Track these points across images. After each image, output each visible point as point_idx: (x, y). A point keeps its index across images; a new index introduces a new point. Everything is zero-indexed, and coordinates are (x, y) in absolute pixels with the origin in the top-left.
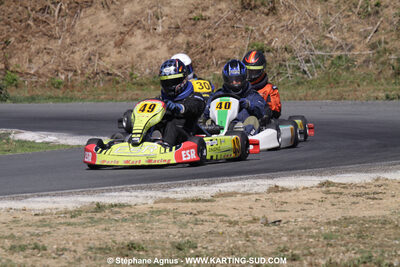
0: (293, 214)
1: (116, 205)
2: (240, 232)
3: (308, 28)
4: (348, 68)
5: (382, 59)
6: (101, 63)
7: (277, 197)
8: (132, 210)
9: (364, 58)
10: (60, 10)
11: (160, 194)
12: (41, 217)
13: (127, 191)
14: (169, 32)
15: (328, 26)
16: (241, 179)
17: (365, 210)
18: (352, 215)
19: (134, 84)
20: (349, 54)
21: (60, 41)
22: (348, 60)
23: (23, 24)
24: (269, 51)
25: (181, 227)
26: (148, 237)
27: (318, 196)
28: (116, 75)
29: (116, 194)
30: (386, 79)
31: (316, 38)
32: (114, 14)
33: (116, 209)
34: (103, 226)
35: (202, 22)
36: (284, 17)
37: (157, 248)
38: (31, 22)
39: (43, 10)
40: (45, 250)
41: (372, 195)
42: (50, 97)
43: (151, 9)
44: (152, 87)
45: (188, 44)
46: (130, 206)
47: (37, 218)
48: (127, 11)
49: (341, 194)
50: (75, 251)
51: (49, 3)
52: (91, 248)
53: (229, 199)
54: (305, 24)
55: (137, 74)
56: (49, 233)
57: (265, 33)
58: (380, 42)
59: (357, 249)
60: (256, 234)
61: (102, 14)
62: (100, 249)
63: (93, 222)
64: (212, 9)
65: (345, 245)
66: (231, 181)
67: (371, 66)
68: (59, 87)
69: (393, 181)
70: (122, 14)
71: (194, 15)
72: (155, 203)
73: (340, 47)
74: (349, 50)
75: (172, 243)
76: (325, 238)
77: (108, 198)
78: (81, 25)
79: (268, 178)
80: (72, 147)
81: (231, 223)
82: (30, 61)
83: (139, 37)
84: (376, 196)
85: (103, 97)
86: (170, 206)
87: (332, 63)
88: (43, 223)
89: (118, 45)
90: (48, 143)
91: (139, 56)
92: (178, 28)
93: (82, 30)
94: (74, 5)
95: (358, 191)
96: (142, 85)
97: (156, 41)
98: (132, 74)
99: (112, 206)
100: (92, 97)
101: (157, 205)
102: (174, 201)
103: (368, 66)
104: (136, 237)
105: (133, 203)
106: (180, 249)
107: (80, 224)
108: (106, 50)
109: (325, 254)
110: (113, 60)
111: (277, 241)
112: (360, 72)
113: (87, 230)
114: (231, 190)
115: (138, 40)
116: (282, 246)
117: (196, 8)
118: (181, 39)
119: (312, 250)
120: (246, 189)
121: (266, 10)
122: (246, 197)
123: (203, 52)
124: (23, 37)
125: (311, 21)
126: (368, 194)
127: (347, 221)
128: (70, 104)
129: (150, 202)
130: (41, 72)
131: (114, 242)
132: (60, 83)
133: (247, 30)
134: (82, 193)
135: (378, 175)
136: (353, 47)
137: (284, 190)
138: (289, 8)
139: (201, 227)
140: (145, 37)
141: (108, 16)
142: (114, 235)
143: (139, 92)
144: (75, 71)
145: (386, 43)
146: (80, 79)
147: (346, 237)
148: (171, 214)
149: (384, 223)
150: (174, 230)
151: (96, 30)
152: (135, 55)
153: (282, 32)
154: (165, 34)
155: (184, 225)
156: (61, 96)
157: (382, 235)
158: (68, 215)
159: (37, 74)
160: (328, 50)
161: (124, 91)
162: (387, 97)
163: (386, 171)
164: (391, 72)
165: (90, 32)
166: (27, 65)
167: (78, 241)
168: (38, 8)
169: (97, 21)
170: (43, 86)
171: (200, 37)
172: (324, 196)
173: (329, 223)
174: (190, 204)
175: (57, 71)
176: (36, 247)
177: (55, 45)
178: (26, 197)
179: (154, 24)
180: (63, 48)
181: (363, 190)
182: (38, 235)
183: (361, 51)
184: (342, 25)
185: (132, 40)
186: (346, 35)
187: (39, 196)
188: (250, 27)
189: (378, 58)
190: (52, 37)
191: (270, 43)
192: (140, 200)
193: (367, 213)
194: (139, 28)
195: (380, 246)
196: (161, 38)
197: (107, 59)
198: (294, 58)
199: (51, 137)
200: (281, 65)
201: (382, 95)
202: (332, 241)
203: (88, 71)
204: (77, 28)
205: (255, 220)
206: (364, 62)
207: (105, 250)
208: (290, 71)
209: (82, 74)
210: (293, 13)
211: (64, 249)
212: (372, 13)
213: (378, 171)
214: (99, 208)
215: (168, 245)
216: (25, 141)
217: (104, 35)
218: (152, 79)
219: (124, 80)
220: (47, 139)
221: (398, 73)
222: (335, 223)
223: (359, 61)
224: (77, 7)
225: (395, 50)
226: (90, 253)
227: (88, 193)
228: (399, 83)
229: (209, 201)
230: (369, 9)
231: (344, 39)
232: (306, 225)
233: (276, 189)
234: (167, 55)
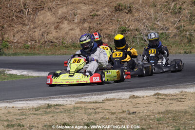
0: (142, 109)
1: (57, 105)
2: (117, 118)
3: (147, 20)
4: (166, 38)
5: (182, 34)
6: (48, 37)
7: (134, 100)
8: (65, 107)
9: (173, 34)
10: (28, 11)
11: (78, 100)
12: (21, 111)
13: (62, 98)
14: (80, 22)
15: (157, 19)
16: (116, 92)
17: (176, 107)
18: (170, 109)
19: (63, 47)
20: (167, 32)
21: (28, 26)
22: (166, 35)
23: (11, 19)
24: (128, 31)
25: (88, 115)
26: (72, 120)
27: (154, 100)
28: (55, 43)
29: (57, 99)
30: (184, 44)
31: (151, 24)
32: (54, 13)
33: (57, 107)
34: (51, 115)
35: (96, 17)
36: (135, 15)
38: (14, 18)
39: (20, 12)
40: (23, 126)
42: (24, 53)
43: (72, 11)
44: (73, 48)
45: (89, 27)
46: (64, 105)
47: (19, 111)
48: (60, 12)
49: (165, 99)
50: (38, 127)
51: (23, 8)
52: (45, 126)
53: (111, 102)
54: (145, 18)
55: (65, 42)
56: (25, 118)
57: (126, 22)
58: (181, 26)
59: (173, 125)
60: (124, 119)
61: (49, 14)
62: (50, 126)
63: (46, 113)
64: (101, 11)
65: (167, 124)
66: (112, 93)
68: (28, 49)
69: (190, 93)
70: (58, 13)
71: (91, 14)
73: (162, 29)
74: (167, 30)
75: (84, 123)
76: (157, 120)
77: (53, 102)
78: (38, 19)
79: (129, 91)
80: (35, 77)
81: (112, 113)
82: (14, 36)
83: (66, 24)
84: (181, 100)
85: (49, 53)
86: (83, 105)
88: (22, 114)
89: (56, 28)
90: (23, 75)
91: (66, 33)
92: (84, 20)
93: (39, 21)
94: (35, 9)
95: (172, 97)
96: (67, 47)
97: (74, 26)
98: (63, 42)
99: (55, 105)
100: (44, 53)
101: (76, 105)
102: (85, 103)
103: (176, 38)
104: (67, 120)
105: (65, 104)
106: (88, 126)
107: (40, 114)
108: (50, 31)
109: (157, 128)
110: (54, 35)
111: (135, 122)
112: (172, 40)
113: (43, 117)
114: (112, 97)
115: (65, 26)
116: (137, 124)
117: (93, 10)
118: (86, 25)
119: (151, 126)
120: (119, 97)
121: (127, 11)
122: (119, 101)
123: (97, 31)
124: (10, 24)
125: (148, 16)
126: (177, 99)
127: (168, 112)
128: (33, 56)
129: (73, 103)
130: (19, 41)
131: (56, 122)
132: (28, 47)
133: (118, 21)
134: (40, 99)
135: (182, 90)
136: (168, 29)
137: (137, 97)
138: (138, 10)
139: (98, 115)
140: (69, 24)
141: (51, 15)
142: (56, 119)
144: (36, 41)
145: (184, 27)
146: (38, 44)
147: (168, 120)
148: (83, 110)
149: (186, 113)
150: (85, 117)
151: (46, 21)
152: (64, 33)
153: (134, 21)
154: (78, 23)
155: (90, 114)
156: (29, 52)
157: (185, 118)
158: (34, 110)
159: (17, 42)
160: (157, 30)
161: (59, 50)
162: (185, 52)
163: (185, 88)
164: (187, 40)
165: (43, 22)
166: (12, 38)
167: (39, 122)
168: (18, 11)
169: (46, 17)
170: (20, 48)
171: (95, 24)
172: (156, 100)
173: (159, 113)
174: (93, 104)
175: (27, 41)
176: (19, 125)
177: (26, 28)
178: (14, 101)
179: (73, 18)
180: (30, 30)
181: (175, 97)
182: (20, 119)
183: (172, 30)
184: (163, 18)
185: (63, 26)
186: (165, 23)
187: (20, 101)
188: (119, 20)
189: (180, 34)
190: (24, 24)
191: (129, 27)
192: (68, 103)
193: (177, 108)
194: (66, 20)
195: (184, 124)
196: (76, 25)
197: (51, 35)
198: (140, 34)
199: (25, 73)
200: (134, 37)
201: (182, 51)
202: (161, 122)
203: (42, 41)
204: (36, 20)
205: (124, 112)
206: (174, 35)
208: (138, 40)
209: (39, 42)
210: (140, 13)
211: (33, 126)
212: (177, 12)
213: (182, 88)
214: (49, 106)
216: (12, 74)
217: (49, 23)
218: (72, 44)
219: (59, 45)
221: (190, 41)
222: (162, 113)
223: (172, 35)
224: (36, 10)
225: (188, 30)
226: (45, 128)
227: (44, 99)
228: (191, 46)
229: (101, 103)
230: (176, 10)
231: (164, 25)
232: (148, 114)
233: (133, 97)
234: (79, 33)
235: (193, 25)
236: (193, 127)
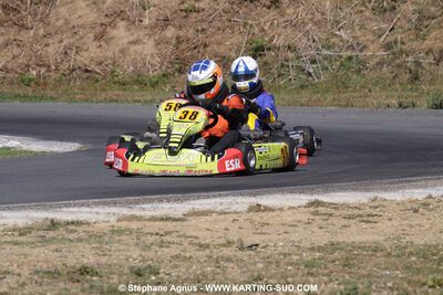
0: (274, 237)
1: (73, 223)
2: (210, 257)
3: (315, 24)
4: (359, 71)
5: (398, 61)
6: (78, 58)
7: (257, 217)
8: (90, 229)
9: (378, 60)
11: (126, 211)
13: (88, 206)
14: (157, 25)
15: (338, 22)
16: (219, 196)
17: (357, 235)
18: (341, 240)
19: (114, 83)
20: (361, 55)
21: (32, 32)
22: (359, 62)
24: (269, 49)
25: (144, 250)
26: (104, 260)
27: (305, 217)
28: (96, 73)
29: (75, 209)
30: (401, 84)
31: (324, 36)
32: (95, 2)
33: (72, 227)
34: (54, 247)
35: (195, 14)
36: (288, 11)
37: (114, 273)
41: (366, 217)
44: (135, 87)
45: (178, 38)
46: (89, 224)
49: (331, 215)
50: (19, 275)
52: (37, 272)
53: (204, 218)
54: (311, 20)
55: (118, 71)
57: (266, 28)
58: (396, 42)
59: (341, 279)
60: (228, 260)
62: (48, 272)
63: (44, 241)
65: (328, 275)
66: (208, 197)
67: (385, 69)
68: (30, 85)
69: (393, 202)
70: (104, 3)
71: (183, 7)
72: (118, 220)
73: (351, 47)
74: (361, 51)
75: (131, 268)
76: (306, 266)
77: (65, 214)
78: (57, 14)
79: (250, 195)
80: (36, 153)
81: (201, 246)
83: (123, 29)
84: (370, 219)
86: (134, 225)
87: (342, 65)
89: (99, 37)
90: (9, 148)
91: (122, 51)
92: (166, 20)
93: (57, 20)
95: (350, 212)
97: (141, 34)
98: (113, 72)
99: (68, 223)
101: (120, 224)
102: (139, 218)
103: (381, 69)
104: (90, 259)
105: (92, 221)
106: (139, 275)
107: (28, 244)
108: (84, 44)
110: (92, 55)
111: (252, 268)
112: (372, 75)
113: (36, 250)
114: (207, 208)
115: (121, 33)
116: (256, 274)
118: (170, 33)
119: (290, 280)
120: (224, 207)
121: (268, 3)
122: (223, 216)
123: (195, 48)
125: (319, 16)
126: (361, 216)
127: (334, 246)
128: (38, 104)
129: (113, 220)
130: (9, 66)
131: (64, 265)
132: (30, 80)
133: (245, 25)
134: (36, 208)
135: (377, 194)
136: (365, 47)
137: (267, 209)
139: (166, 250)
140: (129, 30)
141: (88, 5)
142: (66, 257)
143: (120, 93)
144: (49, 67)
145: (403, 43)
146: (54, 75)
147: (330, 266)
148: (134, 235)
149: (376, 250)
150: (135, 253)
151: (74, 21)
152: (117, 49)
153: (285, 27)
154: (152, 27)
155: (147, 247)
156: (30, 94)
157: (371, 264)
158: (16, 233)
159: (5, 69)
160: (337, 49)
161: (103, 90)
162: (401, 105)
163: (386, 190)
164: (408, 76)
165: (67, 22)
167: (23, 263)
169: (76, 10)
170: (12, 83)
171: (191, 31)
172: (312, 217)
173: (312, 249)
174: (158, 223)
175: (28, 66)
177: (26, 36)
179: (141, 15)
180: (36, 39)
181: (356, 212)
183: (375, 52)
184: (353, 22)
185: (113, 33)
186: (358, 33)
188: (250, 22)
189: (393, 60)
190: (23, 27)
191: (271, 40)
192: (101, 218)
193: (358, 239)
194: (123, 19)
195: (369, 276)
196: (147, 31)
197: (86, 54)
198: (298, 58)
199: (13, 142)
200: (283, 66)
201: (395, 102)
202: (314, 270)
203: (63, 67)
204: (52, 18)
205: (229, 243)
206: (378, 64)
207: (53, 274)
208: (293, 73)
209: (57, 70)
210: (299, 7)
211: (7, 272)
212: (388, 9)
213: (377, 190)
214: (54, 225)
215: (126, 271)
217: (82, 26)
218: (135, 77)
219: (104, 78)
220: (8, 145)
221: (415, 78)
222: (319, 249)
223: (372, 63)
225: (412, 52)
226: (36, 277)
227: (45, 208)
228: (417, 90)
229: (179, 220)
230: (385, 4)
231: (354, 37)
232: (286, 250)
233: (258, 208)
234: (154, 51)
235: (424, 40)
236: (390, 284)
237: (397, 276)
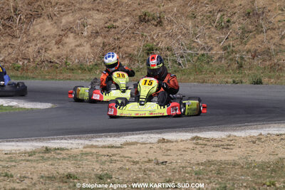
0: (175, 157)
1: (58, 149)
2: (140, 169)
3: (183, 35)
4: (208, 62)
5: (230, 57)
6: (46, 55)
7: (164, 146)
8: (69, 152)
9: (219, 56)
10: (20, 19)
11: (87, 142)
12: (9, 156)
13: (65, 139)
14: (91, 36)
15: (196, 34)
16: (140, 134)
17: (221, 156)
18: (213, 159)
19: (67, 69)
20: (209, 53)
21: (19, 40)
22: (208, 57)
24: (156, 50)
25: (101, 164)
26: (80, 170)
27: (191, 146)
28: (56, 63)
29: (58, 141)
30: (233, 70)
31: (188, 42)
32: (55, 23)
33: (59, 151)
34: (50, 162)
35: (113, 29)
36: (167, 28)
37: (86, 178)
38: (1, 26)
39: (10, 18)
40: (12, 177)
41: (226, 146)
43: (80, 20)
44: (80, 71)
45: (104, 43)
46: (68, 150)
47: (6, 156)
48: (64, 21)
49: (206, 145)
50: (32, 179)
51: (13, 14)
52: (42, 177)
53: (133, 147)
54: (181, 33)
55: (70, 62)
56: (15, 166)
57: (154, 37)
58: (229, 46)
59: (217, 181)
60: (151, 170)
61: (48, 23)
62: (48, 177)
63: (43, 159)
64: (120, 21)
65: (209, 179)
66: (133, 134)
67: (223, 61)
68: (18, 70)
69: (240, 137)
70: (61, 23)
71: (106, 25)
72: (84, 148)
73: (204, 49)
74: (209, 51)
75: (96, 175)
76: (196, 174)
77: (53, 144)
78: (34, 29)
79: (157, 133)
81: (134, 162)
83: (71, 38)
84: (228, 147)
85: (47, 77)
86: (94, 150)
87: (198, 59)
88: (10, 160)
89: (58, 43)
90: (11, 106)
91: (72, 51)
92: (97, 33)
93: (34, 32)
94: (29, 16)
95: (217, 143)
96: (72, 70)
97: (82, 41)
98: (66, 63)
99: (56, 149)
100: (40, 77)
101: (85, 150)
102: (96, 147)
103: (221, 61)
104: (72, 170)
105: (69, 148)
106: (101, 179)
107: (34, 161)
108: (50, 46)
110: (54, 53)
111: (165, 175)
113: (40, 165)
114: (134, 140)
115: (71, 40)
116: (168, 178)
117: (110, 20)
118: (99, 40)
120: (143, 140)
121: (156, 23)
122: (144, 146)
123: (113, 49)
125: (185, 31)
126: (223, 145)
127: (210, 163)
129: (81, 147)
130: (6, 59)
131: (58, 173)
132: (19, 67)
133: (142, 36)
134: (36, 140)
135: (230, 133)
136: (212, 49)
137: (168, 141)
138: (171, 22)
139: (114, 165)
140: (75, 38)
141: (52, 24)
142: (58, 168)
144: (29, 59)
145: (233, 46)
146: (32, 65)
147: (210, 174)
148: (95, 156)
149: (235, 164)
150: (97, 166)
151: (44, 33)
152: (69, 50)
153: (165, 37)
154: (89, 37)
155: (103, 163)
156: (19, 75)
157: (233, 173)
158: (27, 155)
159: (4, 61)
160: (195, 49)
161: (61, 73)
162: (234, 82)
163: (234, 130)
164: (236, 65)
165: (39, 34)
167: (34, 172)
168: (6, 17)
169: (45, 27)
170: (8, 69)
171: (111, 39)
172: (195, 146)
173: (198, 164)
174: (107, 149)
175: (17, 59)
176: (6, 175)
177: (16, 42)
179: (82, 30)
180: (22, 44)
181: (220, 143)
182: (7, 167)
183: (217, 51)
184: (205, 34)
185: (67, 40)
186: (208, 41)
187: (7, 141)
188: (145, 34)
189: (228, 56)
190: (14, 37)
191: (157, 44)
192: (74, 146)
193: (223, 158)
194: (72, 32)
195: (232, 179)
196: (86, 39)
197: (50, 52)
198: (173, 55)
199: (14, 103)
201: (230, 80)
202: (200, 176)
203: (38, 60)
204: (31, 32)
205: (150, 161)
206: (219, 58)
207: (51, 178)
208: (170, 63)
209: (34, 61)
210: (173, 25)
211: (25, 177)
212: (225, 26)
213: (229, 130)
214: (47, 150)
215: (93, 176)
217: (48, 36)
218: (79, 66)
219: (61, 66)
221: (241, 66)
222: (202, 164)
223: (216, 58)
224: (31, 17)
225: (239, 51)
226: (41, 180)
227: (40, 140)
228: (242, 73)
229: (119, 147)
230: (223, 24)
231: (206, 43)
232: (183, 165)
233: (163, 141)
234: (90, 51)
235: (245, 44)
236: (245, 184)
237: (248, 180)
